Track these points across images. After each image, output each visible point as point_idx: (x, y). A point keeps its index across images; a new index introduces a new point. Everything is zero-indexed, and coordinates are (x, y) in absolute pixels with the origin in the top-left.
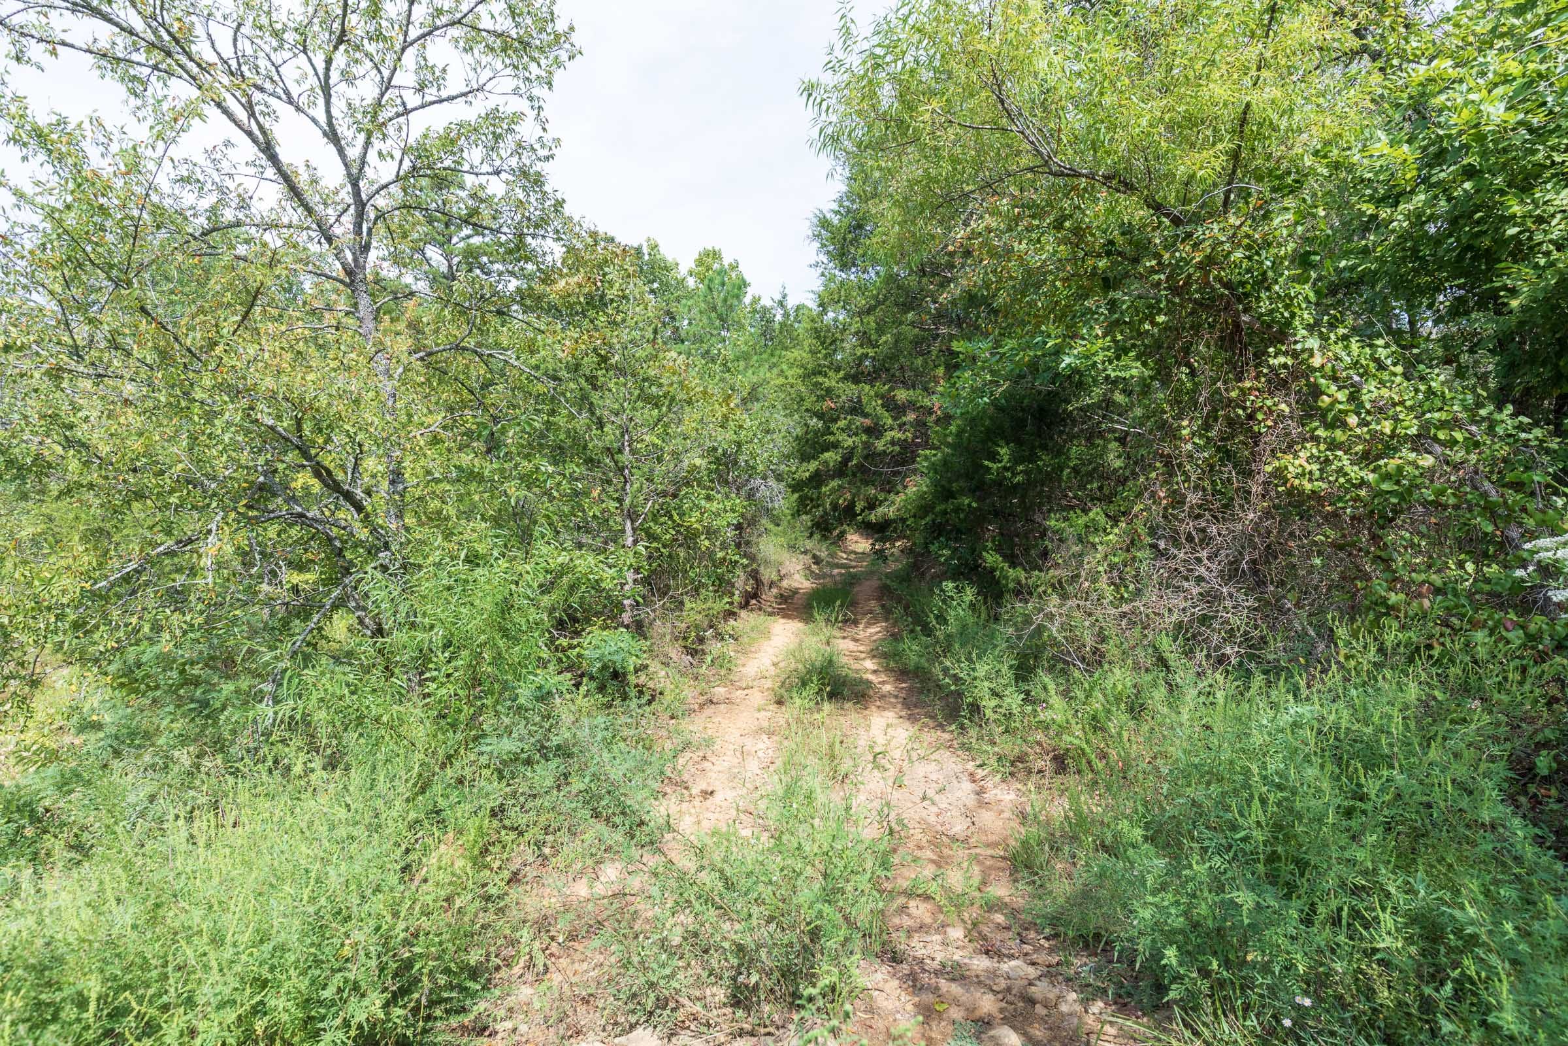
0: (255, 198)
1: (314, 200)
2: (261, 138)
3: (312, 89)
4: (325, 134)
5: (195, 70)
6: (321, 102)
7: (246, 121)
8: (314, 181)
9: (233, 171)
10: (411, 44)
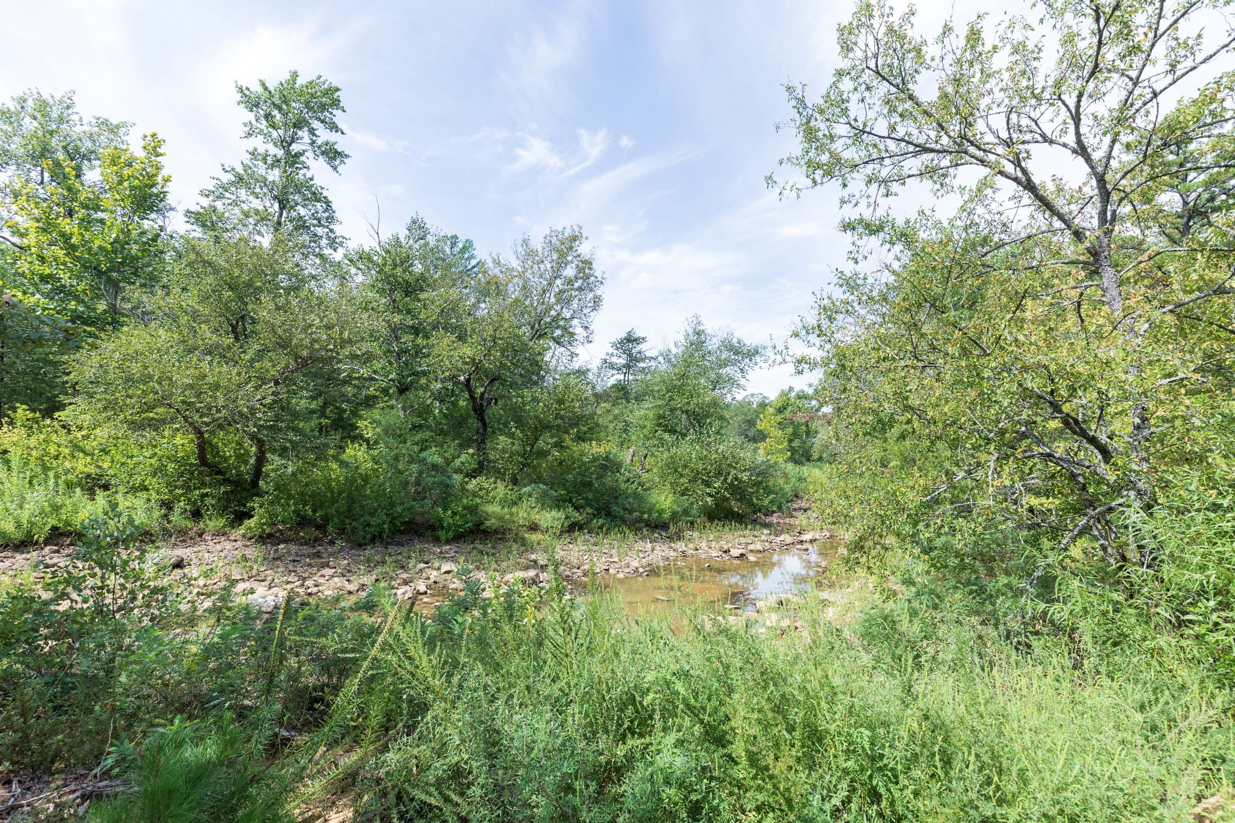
0: (1015, 221)
1: (1059, 203)
2: (1024, 179)
3: (1065, 123)
4: (1074, 151)
5: (980, 154)
6: (1072, 127)
7: (1013, 171)
8: (1060, 190)
9: (1001, 209)
10: (1161, 36)
